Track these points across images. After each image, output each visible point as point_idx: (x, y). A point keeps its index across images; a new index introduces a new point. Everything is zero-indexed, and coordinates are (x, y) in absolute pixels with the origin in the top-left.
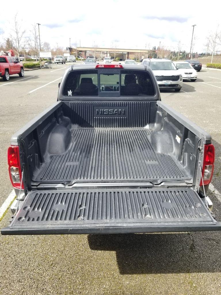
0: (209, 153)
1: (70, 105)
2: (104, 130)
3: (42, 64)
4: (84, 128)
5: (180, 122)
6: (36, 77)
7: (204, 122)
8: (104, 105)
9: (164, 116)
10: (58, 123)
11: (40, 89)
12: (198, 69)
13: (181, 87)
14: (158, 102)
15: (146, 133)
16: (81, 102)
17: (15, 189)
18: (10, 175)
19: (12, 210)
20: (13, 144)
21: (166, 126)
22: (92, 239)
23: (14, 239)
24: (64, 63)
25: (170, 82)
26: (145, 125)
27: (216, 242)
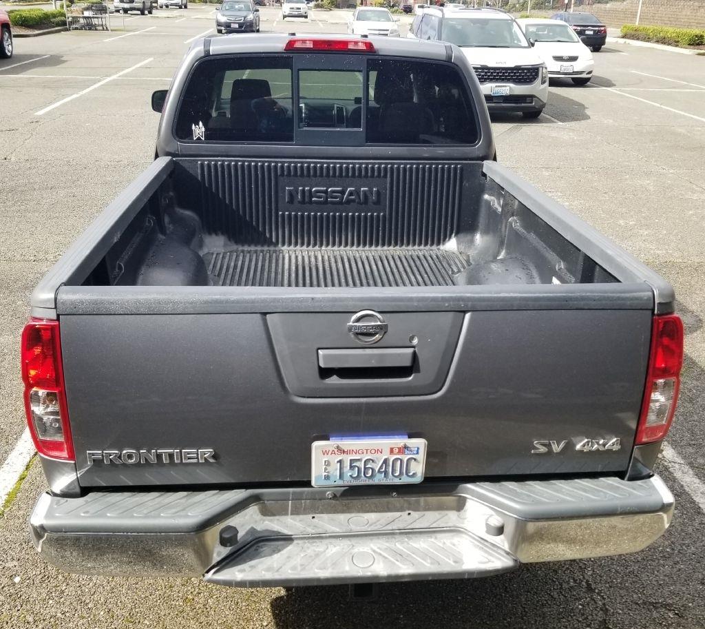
0: (666, 340)
1: (199, 171)
2: (312, 254)
3: (74, 15)
4: (246, 248)
5: (568, 238)
6: (54, 61)
7: (621, 222)
8: (312, 172)
9: (508, 211)
10: (163, 230)
11: (71, 101)
12: (596, 42)
13: (544, 105)
14: (487, 166)
15: (450, 265)
16: (237, 162)
17: (43, 460)
18: (29, 413)
19: (35, 529)
20: (39, 313)
21: (514, 243)
22: (286, 612)
23: (31, 619)
24: (146, 12)
25: (507, 88)
26: (444, 240)
27: (677, 614)
